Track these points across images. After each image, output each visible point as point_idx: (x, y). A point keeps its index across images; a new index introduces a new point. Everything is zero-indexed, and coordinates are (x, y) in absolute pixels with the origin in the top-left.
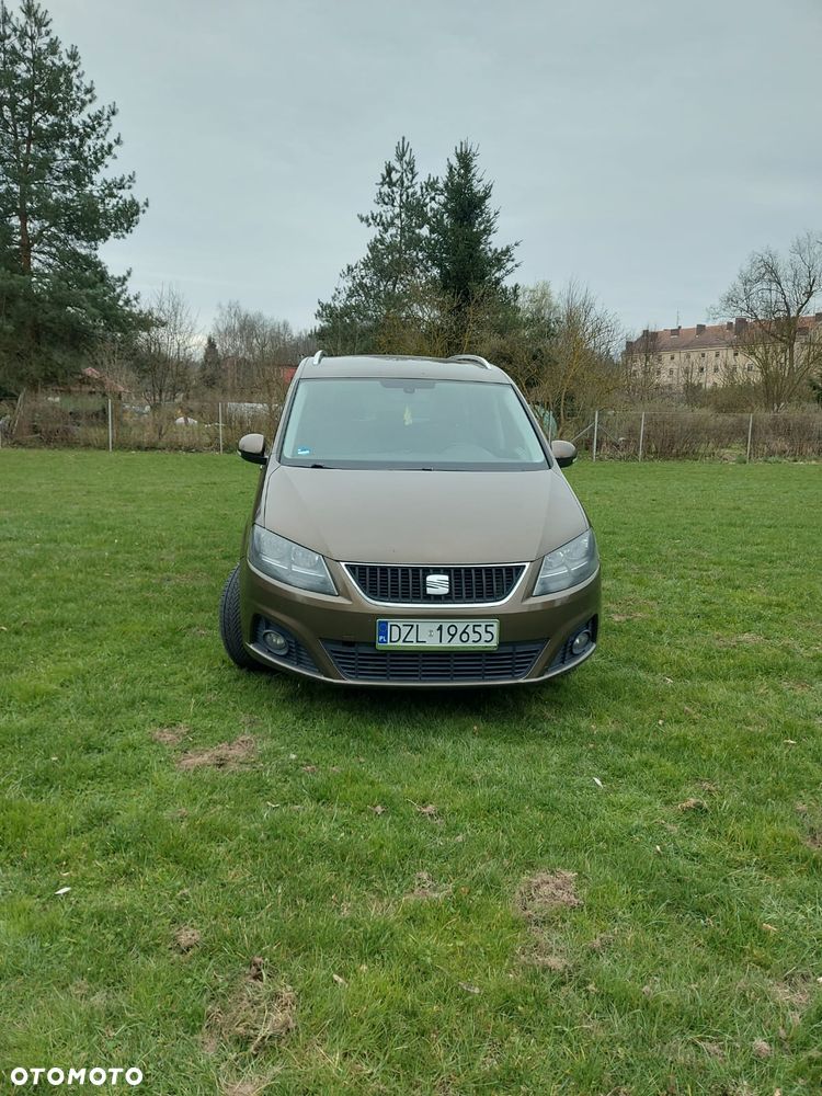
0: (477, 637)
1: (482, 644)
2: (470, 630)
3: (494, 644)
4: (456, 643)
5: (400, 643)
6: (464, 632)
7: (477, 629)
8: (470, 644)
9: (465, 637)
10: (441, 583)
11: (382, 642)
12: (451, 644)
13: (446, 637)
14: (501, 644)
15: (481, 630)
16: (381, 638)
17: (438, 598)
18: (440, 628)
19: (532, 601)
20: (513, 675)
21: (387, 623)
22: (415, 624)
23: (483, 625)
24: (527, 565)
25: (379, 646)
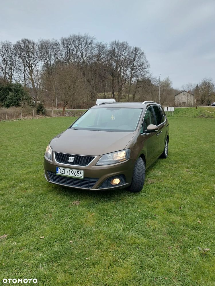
0: (78, 175)
1: (79, 177)
2: (76, 172)
3: (83, 177)
4: (73, 175)
5: (61, 174)
6: (75, 173)
7: (78, 172)
8: (76, 176)
9: (75, 174)
10: (72, 159)
11: (57, 173)
12: (72, 176)
13: (71, 174)
14: (84, 178)
15: (79, 173)
16: (57, 171)
17: (71, 163)
18: (70, 171)
19: (94, 167)
20: (89, 187)
21: (58, 168)
22: (64, 169)
23: (80, 171)
24: (96, 157)
25: (57, 174)
